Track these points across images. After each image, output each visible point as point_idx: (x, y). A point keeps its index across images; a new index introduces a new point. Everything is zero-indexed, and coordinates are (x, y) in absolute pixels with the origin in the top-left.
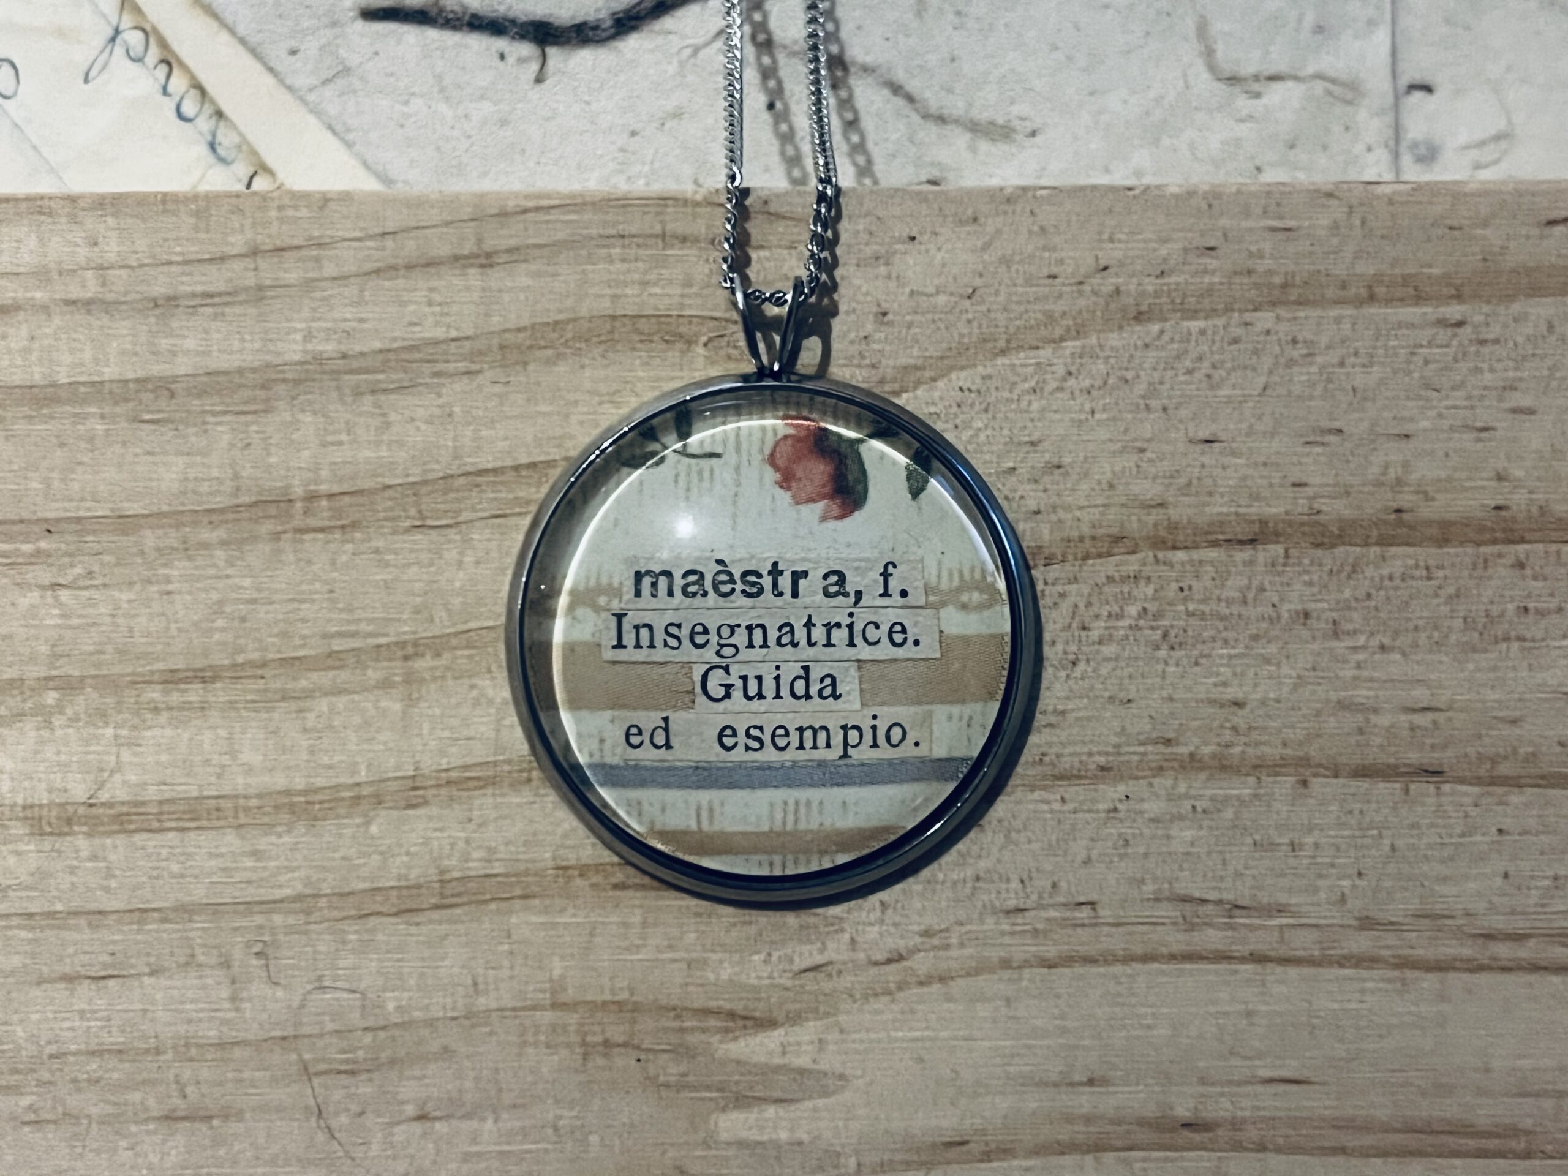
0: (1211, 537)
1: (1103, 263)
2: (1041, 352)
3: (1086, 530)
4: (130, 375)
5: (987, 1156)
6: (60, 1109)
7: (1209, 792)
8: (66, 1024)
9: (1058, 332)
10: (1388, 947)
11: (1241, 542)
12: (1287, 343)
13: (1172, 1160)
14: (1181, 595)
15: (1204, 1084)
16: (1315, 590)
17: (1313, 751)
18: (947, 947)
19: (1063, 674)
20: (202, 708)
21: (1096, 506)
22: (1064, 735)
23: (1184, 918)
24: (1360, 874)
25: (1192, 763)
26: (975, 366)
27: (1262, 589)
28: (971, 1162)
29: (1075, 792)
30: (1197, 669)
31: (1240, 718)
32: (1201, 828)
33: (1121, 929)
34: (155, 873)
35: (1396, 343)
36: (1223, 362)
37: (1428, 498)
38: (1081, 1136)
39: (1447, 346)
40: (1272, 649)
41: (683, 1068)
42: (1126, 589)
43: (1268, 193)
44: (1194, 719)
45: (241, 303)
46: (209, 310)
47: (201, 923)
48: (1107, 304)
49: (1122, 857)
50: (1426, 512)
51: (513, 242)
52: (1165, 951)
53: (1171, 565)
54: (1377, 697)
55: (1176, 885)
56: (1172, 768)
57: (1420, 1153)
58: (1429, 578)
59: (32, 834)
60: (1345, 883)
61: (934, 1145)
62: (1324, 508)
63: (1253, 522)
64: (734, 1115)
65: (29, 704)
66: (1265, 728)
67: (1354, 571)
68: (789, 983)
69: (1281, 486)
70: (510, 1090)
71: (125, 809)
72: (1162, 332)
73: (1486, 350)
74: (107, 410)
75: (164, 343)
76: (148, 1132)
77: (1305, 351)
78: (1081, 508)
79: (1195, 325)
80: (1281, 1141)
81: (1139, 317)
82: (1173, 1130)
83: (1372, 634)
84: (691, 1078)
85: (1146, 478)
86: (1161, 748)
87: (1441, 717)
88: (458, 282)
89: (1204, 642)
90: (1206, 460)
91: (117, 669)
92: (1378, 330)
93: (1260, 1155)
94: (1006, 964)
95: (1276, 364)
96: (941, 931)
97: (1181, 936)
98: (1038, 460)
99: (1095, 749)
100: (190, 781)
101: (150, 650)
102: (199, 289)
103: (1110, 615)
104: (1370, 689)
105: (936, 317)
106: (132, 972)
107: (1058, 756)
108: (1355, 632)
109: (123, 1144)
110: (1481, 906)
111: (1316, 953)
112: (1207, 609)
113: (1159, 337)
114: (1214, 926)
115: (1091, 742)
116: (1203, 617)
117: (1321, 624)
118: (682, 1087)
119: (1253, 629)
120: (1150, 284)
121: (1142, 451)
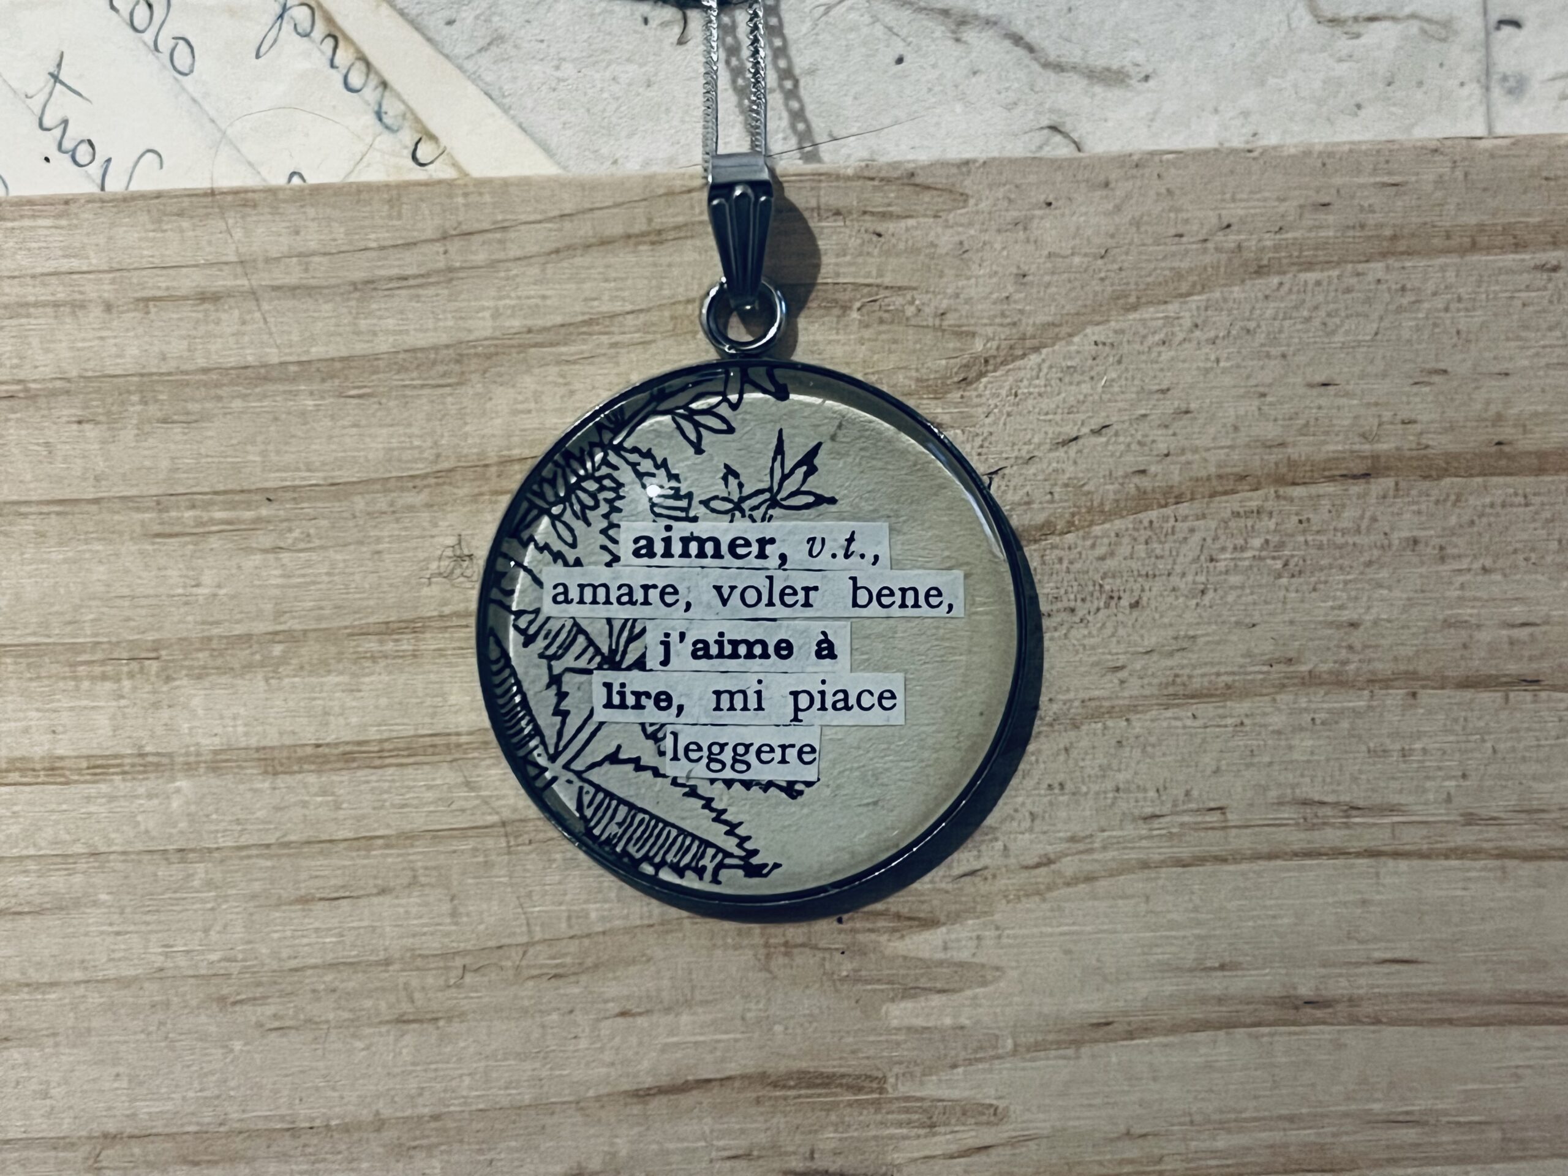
0: (1327, 473)
1: (1225, 222)
2: (1170, 307)
3: (1213, 470)
4: (336, 354)
5: (1130, 1035)
6: (302, 1017)
8: (305, 941)
9: (1184, 287)
10: (1490, 840)
11: (1355, 477)
12: (1397, 291)
13: (1295, 1034)
14: (1301, 527)
15: (1324, 966)
16: (1424, 518)
17: (1421, 667)
18: (1090, 851)
19: (1194, 602)
20: (415, 656)
21: (1222, 448)
22: (1194, 657)
23: (1305, 819)
24: (1464, 775)
25: (1311, 680)
26: (1108, 321)
27: (1374, 519)
28: (1115, 1040)
29: (1207, 710)
30: (1314, 595)
31: (1357, 638)
32: (1319, 738)
33: (1249, 831)
34: (377, 804)
35: (1497, 288)
36: (1337, 310)
37: (1526, 431)
38: (1214, 1015)
39: (1545, 288)
40: (1384, 574)
41: (855, 965)
42: (1250, 523)
43: (1378, 151)
44: (1311, 640)
45: (432, 284)
46: (403, 292)
47: (420, 847)
48: (1230, 260)
49: (1248, 766)
50: (1526, 443)
51: (680, 219)
52: (1287, 848)
53: (1291, 500)
54: (1479, 615)
55: (1298, 791)
56: (1294, 685)
57: (1517, 1022)
58: (1527, 505)
59: (266, 772)
60: (1453, 783)
61: (1082, 1026)
62: (1430, 443)
63: (1366, 457)
64: (903, 1005)
65: (258, 657)
66: (1377, 646)
67: (1458, 500)
68: (950, 887)
69: (1392, 423)
70: (703, 987)
71: (348, 748)
72: (1281, 284)
74: (315, 387)
75: (363, 324)
76: (381, 1035)
77: (1413, 299)
78: (1208, 450)
79: (1312, 276)
80: (1394, 1014)
81: (1260, 271)
82: (1296, 1007)
83: (1475, 557)
84: (863, 973)
85: (1268, 420)
86: (1282, 667)
87: (1538, 631)
88: (632, 259)
89: (1321, 570)
90: (1322, 401)
91: (335, 624)
92: (1481, 276)
93: (1372, 1028)
94: (1145, 865)
95: (1386, 310)
96: (1086, 837)
97: (1302, 835)
98: (1169, 406)
99: (1223, 670)
100: (406, 721)
101: (365, 603)
102: (395, 272)
103: (1235, 548)
104: (1473, 607)
105: (1072, 276)
106: (362, 892)
107: (1190, 677)
108: (1460, 556)
109: (359, 1044)
111: (1425, 847)
112: (1324, 538)
113: (1278, 289)
114: (1333, 825)
115: (1220, 663)
116: (1320, 547)
117: (1429, 550)
118: (858, 980)
119: (1366, 556)
120: (1269, 239)
121: (1264, 396)
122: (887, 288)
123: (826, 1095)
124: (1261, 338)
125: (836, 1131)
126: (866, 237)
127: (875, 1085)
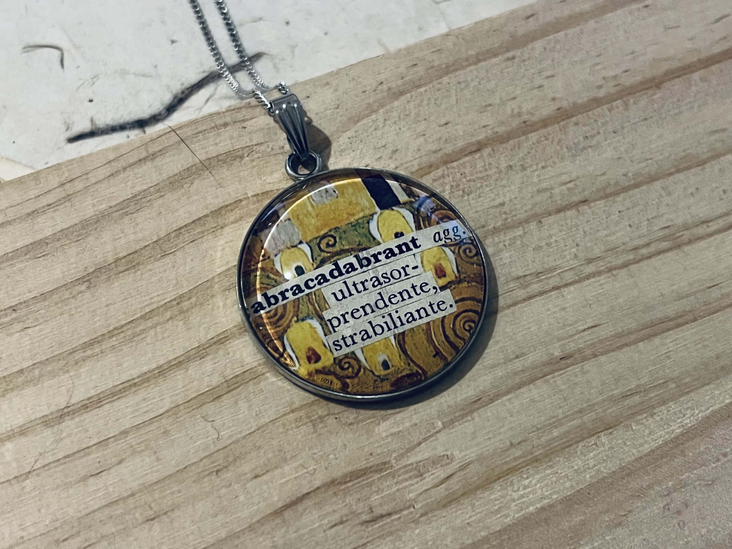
0: (463, 154)
1: (380, 82)
2: (372, 116)
4: (28, 243)
5: (492, 401)
6: (99, 536)
7: (507, 238)
8: (90, 498)
9: (375, 108)
10: (602, 266)
11: (475, 152)
12: (457, 84)
13: (563, 374)
14: (462, 176)
15: (560, 341)
16: (510, 157)
17: (538, 211)
21: (417, 158)
23: (521, 284)
24: (577, 245)
25: (496, 231)
26: (350, 129)
27: (490, 164)
28: (487, 405)
30: (480, 199)
31: (506, 208)
32: (511, 251)
36: (438, 98)
37: (532, 114)
38: (524, 378)
39: (513, 66)
40: (504, 182)
42: (441, 181)
44: (488, 216)
45: (63, 203)
46: (50, 210)
47: (132, 435)
48: (388, 94)
50: (534, 119)
51: (160, 148)
52: (519, 299)
53: (454, 168)
54: (550, 184)
55: (512, 274)
57: (656, 335)
59: (47, 427)
60: (574, 250)
62: (498, 130)
63: (474, 144)
65: (29, 378)
66: (516, 209)
67: (520, 147)
69: (479, 129)
70: (289, 451)
71: (84, 403)
72: (411, 96)
73: (527, 63)
74: (23, 259)
75: (37, 228)
76: (141, 530)
77: (465, 85)
78: (412, 161)
79: (422, 90)
80: (600, 350)
81: (402, 94)
82: (558, 362)
83: (537, 164)
85: (430, 143)
87: (577, 182)
88: (145, 167)
89: (479, 189)
90: (448, 130)
91: (60, 351)
92: (486, 69)
93: (596, 359)
95: (456, 92)
97: (523, 291)
98: (389, 151)
100: (107, 382)
102: (45, 204)
104: (546, 182)
105: (328, 119)
106: (111, 466)
108: (531, 166)
109: (131, 539)
110: (627, 239)
111: (577, 278)
112: (474, 177)
113: (412, 98)
114: (533, 283)
116: (474, 181)
117: (518, 168)
118: (358, 422)
119: (494, 178)
120: (400, 82)
121: (424, 135)
122: (256, 145)
123: (367, 479)
124: (413, 115)
125: (378, 494)
126: (240, 130)
127: (387, 466)
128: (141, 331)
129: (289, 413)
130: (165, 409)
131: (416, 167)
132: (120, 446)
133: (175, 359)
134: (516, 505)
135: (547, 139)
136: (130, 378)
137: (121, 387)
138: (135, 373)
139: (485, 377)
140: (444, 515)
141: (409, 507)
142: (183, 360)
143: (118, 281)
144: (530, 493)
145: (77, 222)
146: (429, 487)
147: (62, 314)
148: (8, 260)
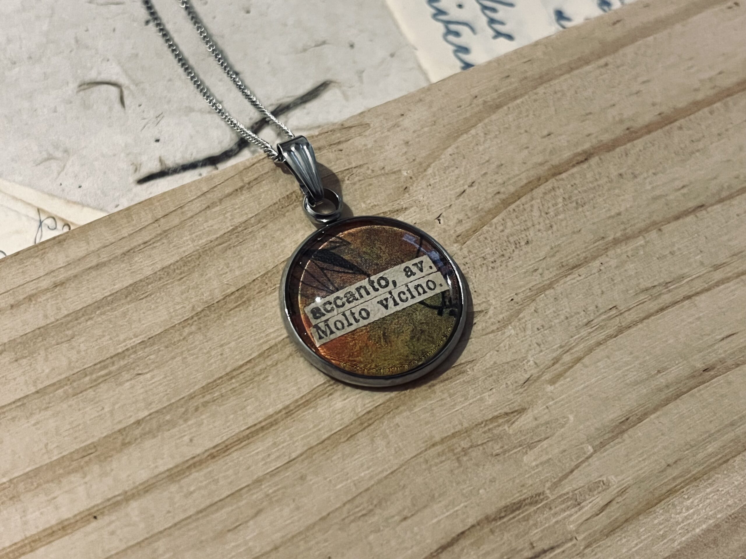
0: (570, 165)
1: (474, 96)
2: (472, 132)
4: (127, 284)
5: (640, 420)
9: (473, 122)
10: (730, 272)
11: (582, 162)
12: (553, 94)
13: (708, 386)
14: (573, 188)
15: (701, 352)
16: (618, 166)
17: (656, 219)
18: (571, 349)
20: (223, 396)
21: (524, 172)
22: (564, 252)
23: (651, 295)
24: (701, 252)
25: (616, 242)
26: (451, 145)
27: (600, 174)
29: (582, 270)
30: (596, 210)
31: (623, 218)
32: (635, 262)
33: (631, 311)
35: (589, 79)
36: (536, 109)
37: (634, 121)
38: (670, 394)
39: (607, 73)
40: (617, 191)
41: (500, 444)
42: (553, 194)
44: (606, 227)
45: (158, 240)
46: (147, 248)
47: (266, 483)
48: (484, 108)
49: (614, 285)
50: (638, 125)
51: (256, 176)
52: (652, 311)
53: (563, 179)
54: (664, 191)
55: (641, 286)
56: (611, 246)
59: (174, 482)
60: (699, 256)
61: (616, 426)
62: (602, 139)
63: (581, 153)
64: (532, 453)
65: (147, 429)
66: (633, 218)
67: (627, 154)
68: (521, 390)
69: (583, 138)
70: (435, 488)
73: (621, 69)
74: (123, 301)
75: (135, 268)
77: (561, 94)
78: (519, 175)
79: (519, 101)
80: (742, 359)
81: (498, 107)
82: (701, 374)
83: (647, 171)
84: (506, 447)
85: (535, 156)
86: (601, 242)
87: (691, 187)
88: (243, 198)
89: (592, 200)
90: (551, 141)
91: (178, 398)
92: (581, 78)
95: (554, 102)
96: (566, 343)
97: (655, 303)
98: (493, 166)
99: (579, 253)
102: (141, 242)
103: (553, 205)
104: (660, 189)
105: (427, 135)
106: (247, 519)
107: (567, 261)
108: (641, 173)
111: (706, 286)
112: (585, 188)
113: (509, 110)
114: (663, 294)
115: (576, 251)
116: (585, 191)
117: (629, 176)
118: (505, 452)
119: (606, 188)
120: (495, 95)
121: (527, 148)
122: (355, 167)
123: (523, 512)
124: (513, 128)
125: (537, 528)
126: (336, 153)
127: (542, 497)
128: (261, 370)
129: (430, 448)
130: (298, 452)
131: (525, 181)
132: (255, 496)
133: (302, 397)
134: (682, 528)
135: (653, 145)
136: (256, 422)
137: (248, 432)
138: (261, 415)
139: (629, 395)
140: (609, 544)
141: (571, 540)
142: (310, 399)
143: (229, 319)
144: (694, 513)
145: (178, 259)
146: (589, 516)
147: (173, 358)
148: (108, 304)
